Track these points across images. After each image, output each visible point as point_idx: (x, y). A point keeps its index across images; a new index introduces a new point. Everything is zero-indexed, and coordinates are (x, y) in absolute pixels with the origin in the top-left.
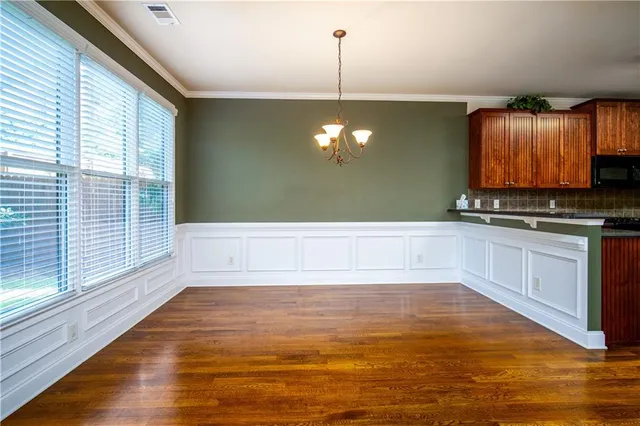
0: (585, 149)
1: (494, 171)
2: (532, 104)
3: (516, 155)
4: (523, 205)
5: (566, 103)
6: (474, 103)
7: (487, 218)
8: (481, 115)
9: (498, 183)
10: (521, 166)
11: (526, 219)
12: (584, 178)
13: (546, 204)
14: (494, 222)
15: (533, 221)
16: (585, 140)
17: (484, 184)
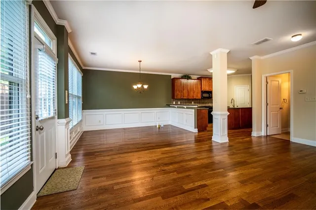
0: (200, 89)
1: (178, 94)
2: (187, 77)
3: (184, 90)
4: (186, 103)
5: (196, 77)
6: (173, 76)
7: (176, 106)
8: (174, 79)
9: (179, 97)
10: (185, 93)
11: (184, 106)
12: (199, 96)
13: (192, 103)
14: (178, 107)
15: (185, 107)
16: (199, 87)
17: (175, 98)
